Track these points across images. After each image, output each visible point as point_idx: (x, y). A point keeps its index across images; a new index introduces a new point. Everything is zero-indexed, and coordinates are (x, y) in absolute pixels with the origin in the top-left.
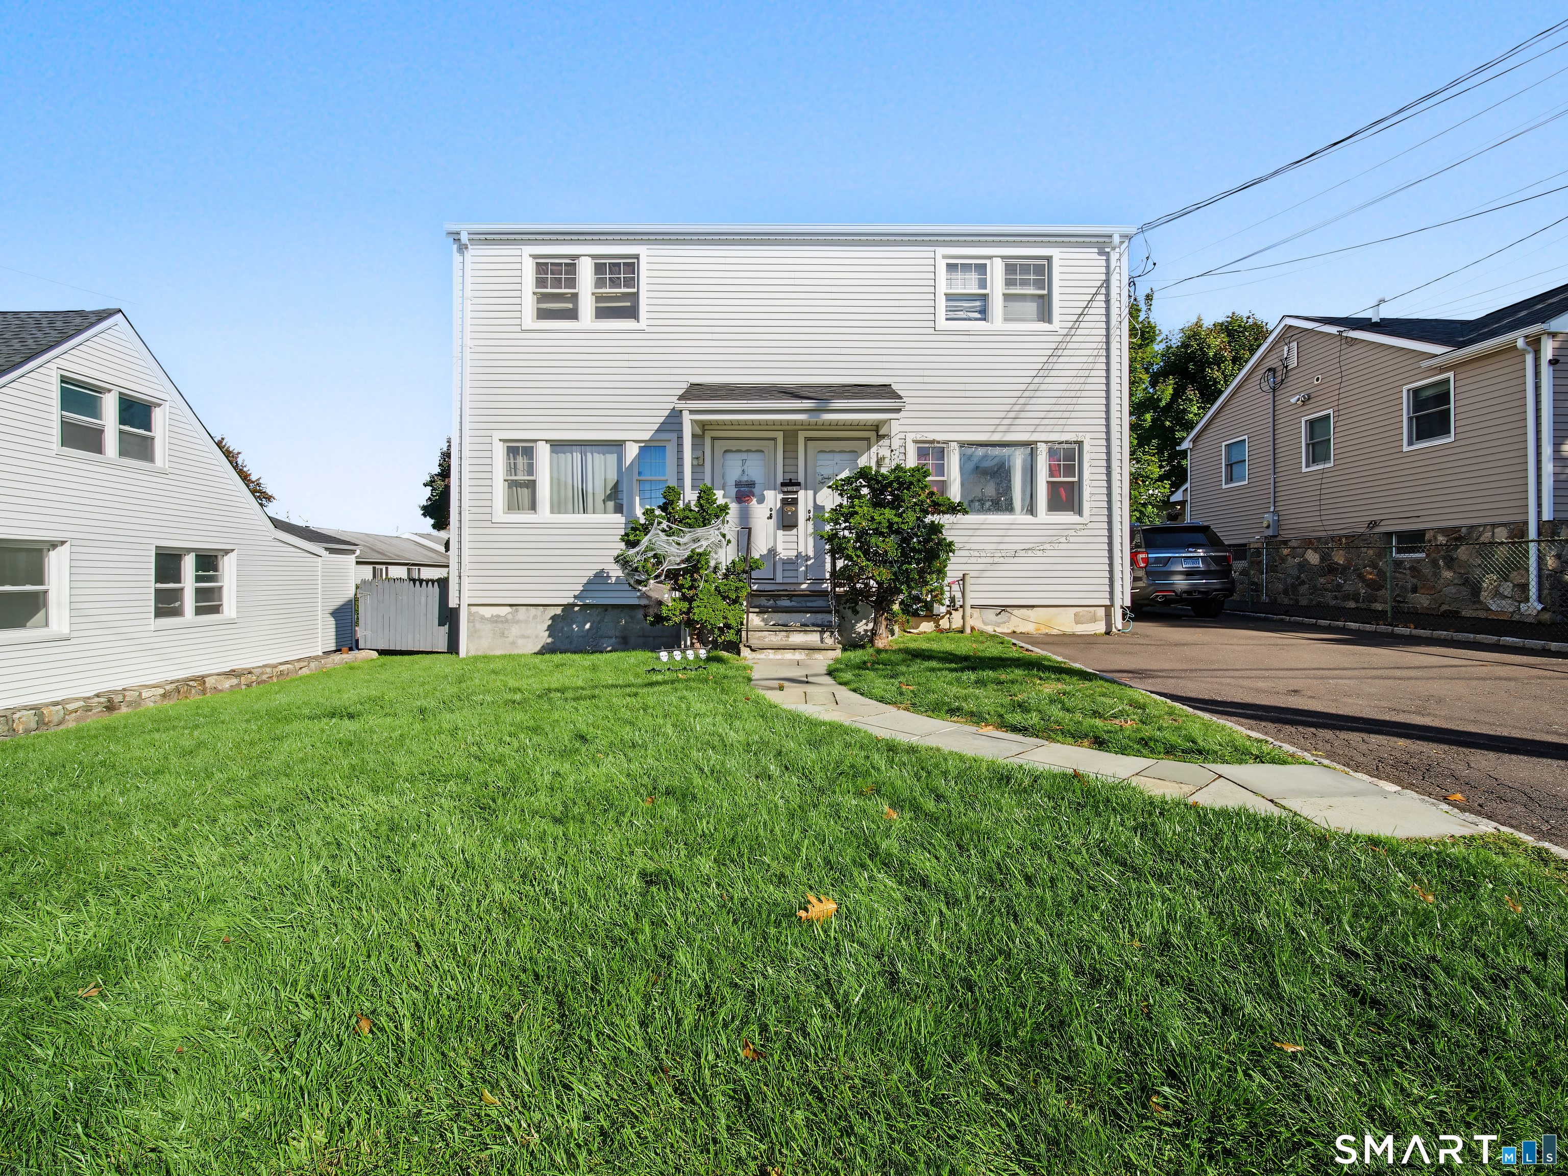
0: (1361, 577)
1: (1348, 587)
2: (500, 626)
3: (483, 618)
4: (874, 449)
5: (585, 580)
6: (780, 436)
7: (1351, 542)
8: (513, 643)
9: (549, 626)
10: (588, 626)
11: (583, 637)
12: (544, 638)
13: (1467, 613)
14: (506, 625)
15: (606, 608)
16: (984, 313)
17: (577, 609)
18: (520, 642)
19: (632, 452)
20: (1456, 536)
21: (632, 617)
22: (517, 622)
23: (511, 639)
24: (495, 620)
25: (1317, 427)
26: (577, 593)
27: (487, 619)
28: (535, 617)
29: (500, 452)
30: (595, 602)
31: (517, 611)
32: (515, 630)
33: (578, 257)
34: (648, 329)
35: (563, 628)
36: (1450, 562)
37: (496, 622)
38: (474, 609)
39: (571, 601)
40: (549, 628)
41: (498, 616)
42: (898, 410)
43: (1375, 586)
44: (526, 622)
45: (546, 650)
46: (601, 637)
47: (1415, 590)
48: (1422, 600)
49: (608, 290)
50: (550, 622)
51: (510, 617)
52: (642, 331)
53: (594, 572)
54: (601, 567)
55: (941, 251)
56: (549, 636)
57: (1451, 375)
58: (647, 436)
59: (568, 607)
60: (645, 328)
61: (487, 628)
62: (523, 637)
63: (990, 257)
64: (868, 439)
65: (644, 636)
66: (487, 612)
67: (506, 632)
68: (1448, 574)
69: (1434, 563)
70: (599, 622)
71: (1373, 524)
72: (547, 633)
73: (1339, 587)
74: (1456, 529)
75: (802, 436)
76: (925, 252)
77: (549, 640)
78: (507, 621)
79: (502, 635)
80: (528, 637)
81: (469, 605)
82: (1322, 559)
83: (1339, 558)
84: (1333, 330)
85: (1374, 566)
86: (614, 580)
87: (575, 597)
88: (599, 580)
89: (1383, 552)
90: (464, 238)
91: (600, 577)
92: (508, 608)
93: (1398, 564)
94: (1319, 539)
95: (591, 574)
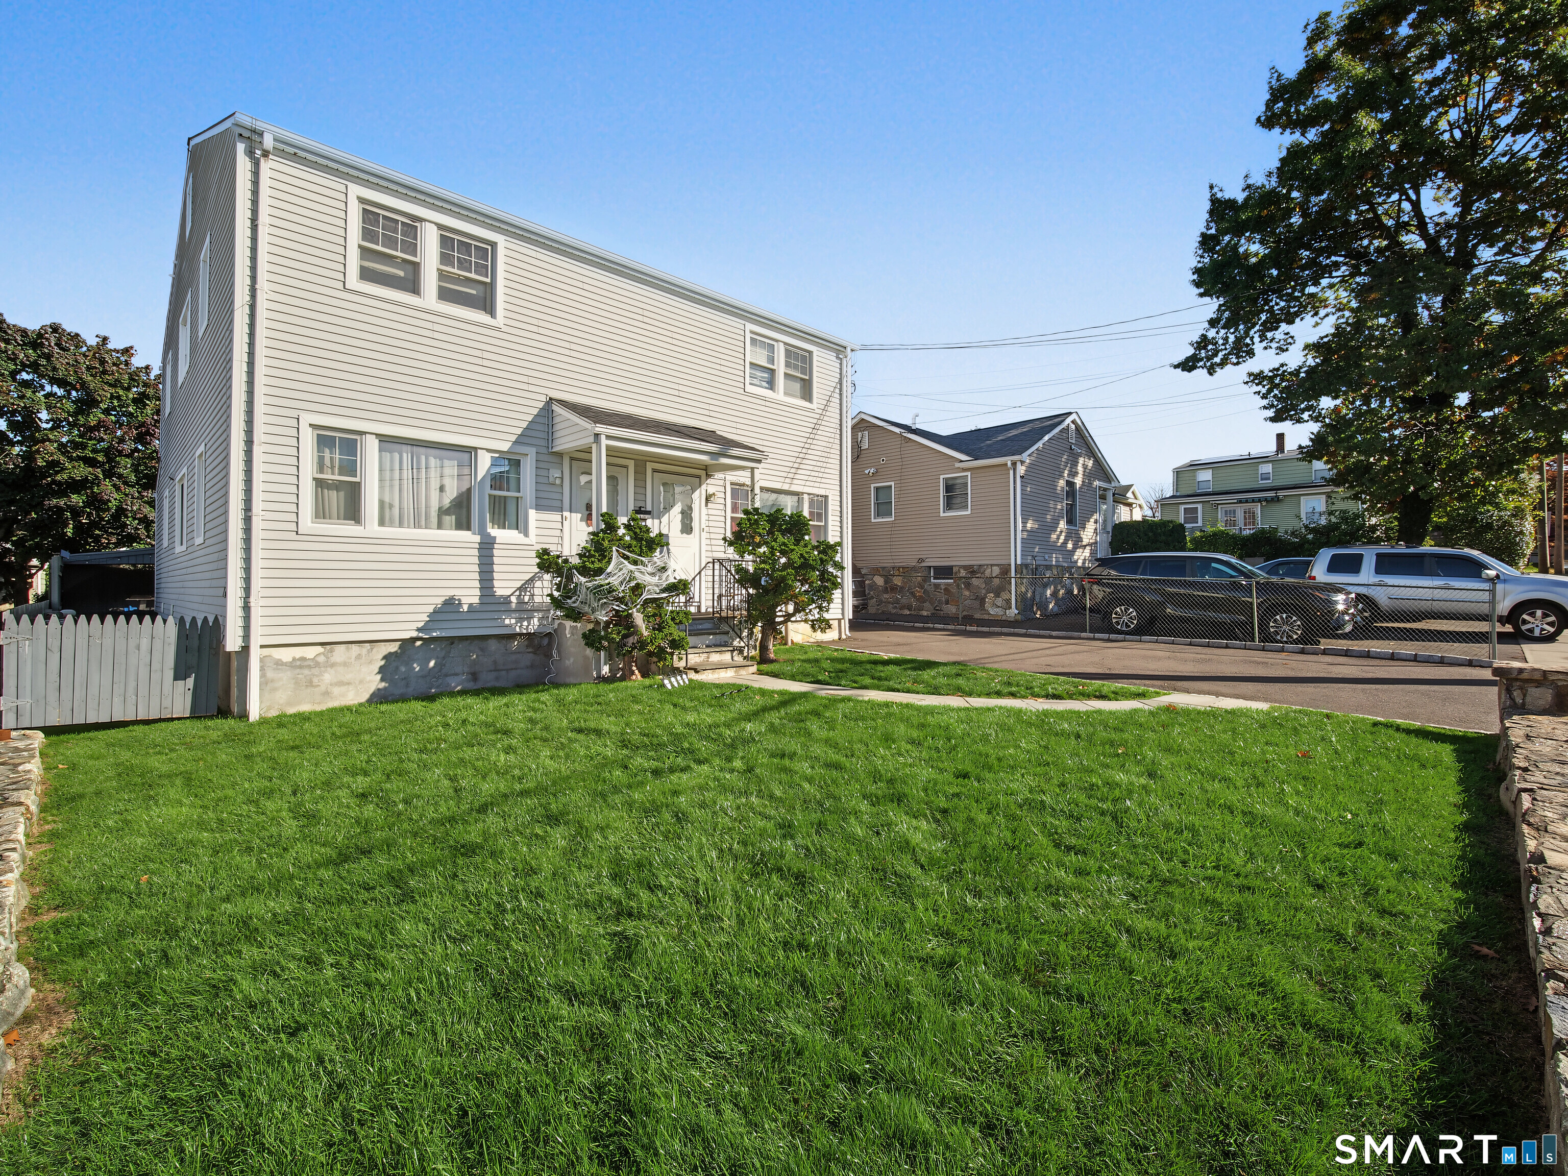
0: (913, 594)
1: (904, 601)
2: (306, 672)
3: (279, 663)
4: (704, 487)
5: (431, 609)
6: (631, 464)
7: (906, 571)
8: (327, 693)
9: (381, 668)
10: (432, 664)
11: (424, 677)
12: (374, 682)
13: (977, 616)
14: (316, 671)
15: (451, 640)
16: (771, 385)
17: (418, 643)
18: (336, 690)
19: (484, 463)
20: (973, 571)
21: (482, 650)
22: (333, 665)
23: (323, 688)
24: (299, 664)
25: (881, 493)
26: (421, 625)
27: (285, 664)
28: (359, 657)
29: (308, 439)
30: (444, 634)
31: (332, 651)
32: (328, 677)
33: (421, 220)
34: (504, 329)
35: (397, 668)
36: (968, 586)
37: (301, 667)
38: (267, 651)
39: (414, 634)
40: (381, 670)
41: (303, 659)
42: (759, 461)
43: (921, 600)
44: (345, 664)
45: (378, 698)
46: (446, 675)
47: (947, 603)
48: (951, 609)
49: (456, 271)
50: (383, 663)
51: (321, 659)
52: (498, 329)
53: (443, 599)
54: (451, 593)
55: (750, 326)
56: (382, 680)
57: (969, 474)
58: (505, 447)
59: (407, 643)
60: (502, 326)
61: (285, 676)
62: (341, 684)
63: (777, 341)
64: (699, 477)
65: (496, 670)
66: (286, 655)
67: (315, 680)
68: (967, 593)
69: (958, 586)
70: (444, 658)
71: (921, 560)
72: (379, 677)
73: (897, 601)
74: (971, 566)
75: (650, 466)
76: (737, 323)
77: (383, 685)
78: (317, 664)
79: (310, 684)
80: (349, 684)
81: (262, 647)
82: (886, 582)
83: (898, 581)
84: (897, 430)
85: (922, 587)
86: (465, 608)
87: (419, 630)
88: (449, 608)
89: (926, 579)
90: (268, 142)
91: (451, 604)
92: (320, 649)
93: (937, 586)
94: (884, 568)
95: (440, 601)
